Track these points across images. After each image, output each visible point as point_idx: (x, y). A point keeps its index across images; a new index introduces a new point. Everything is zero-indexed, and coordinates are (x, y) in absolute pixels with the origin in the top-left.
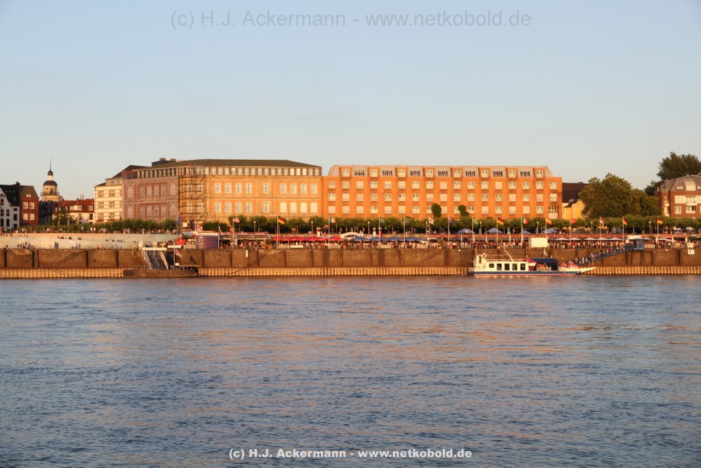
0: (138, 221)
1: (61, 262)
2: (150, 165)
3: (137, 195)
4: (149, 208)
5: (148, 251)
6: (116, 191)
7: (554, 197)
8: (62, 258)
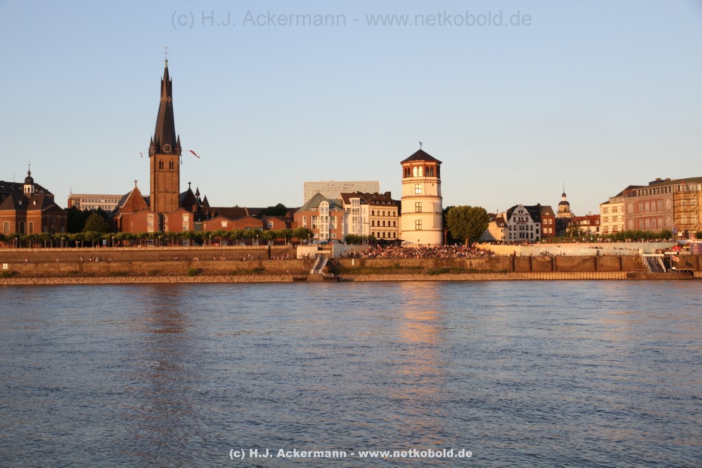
0: (638, 232)
1: (574, 267)
2: (648, 185)
3: (636, 210)
4: (648, 221)
5: (648, 257)
6: (618, 208)
8: (575, 264)
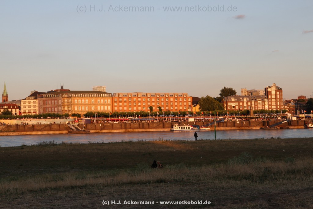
1: (42, 129)
3: (44, 104)
5: (72, 125)
7: (190, 103)
